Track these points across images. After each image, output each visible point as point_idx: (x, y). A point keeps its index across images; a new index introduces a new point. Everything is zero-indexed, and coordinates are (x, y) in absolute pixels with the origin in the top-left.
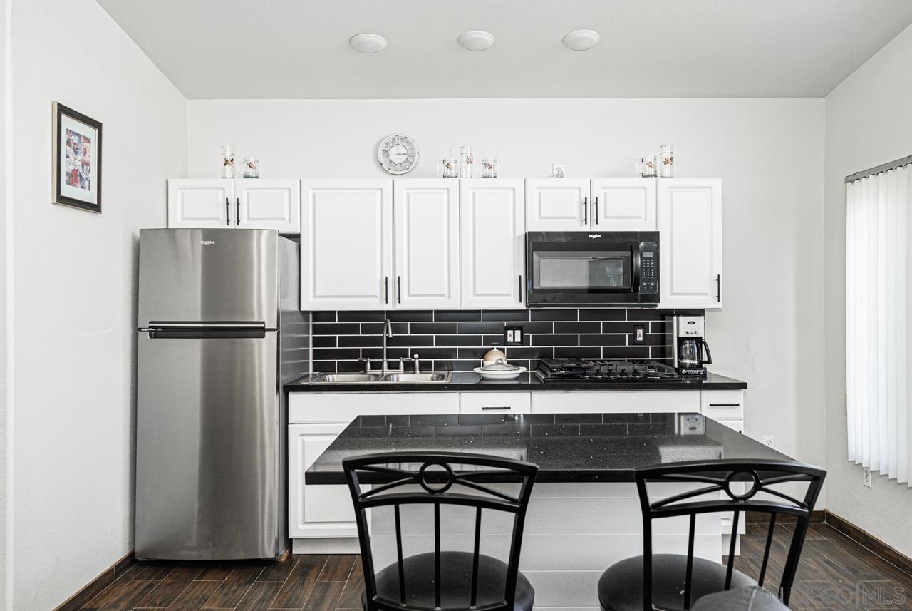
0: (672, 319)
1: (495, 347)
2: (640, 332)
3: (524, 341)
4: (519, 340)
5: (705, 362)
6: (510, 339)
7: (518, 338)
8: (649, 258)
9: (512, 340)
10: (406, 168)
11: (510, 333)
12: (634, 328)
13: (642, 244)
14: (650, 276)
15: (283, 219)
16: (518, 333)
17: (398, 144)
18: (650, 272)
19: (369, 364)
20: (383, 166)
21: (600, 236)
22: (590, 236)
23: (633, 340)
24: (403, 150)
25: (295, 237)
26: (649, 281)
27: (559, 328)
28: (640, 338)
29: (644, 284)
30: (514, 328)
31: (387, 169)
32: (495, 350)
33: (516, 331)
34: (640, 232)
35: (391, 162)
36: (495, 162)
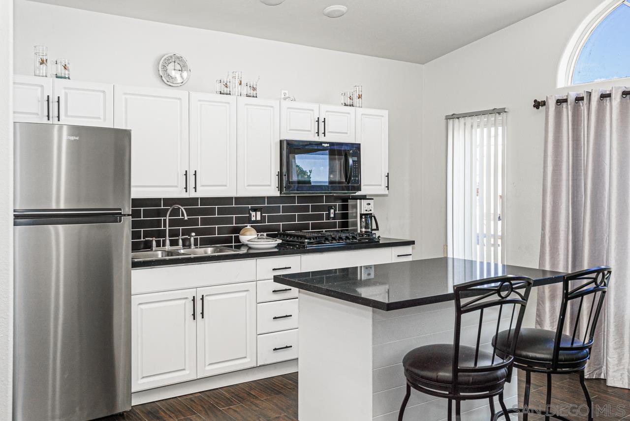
0: (357, 202)
1: (248, 225)
2: (332, 211)
3: (262, 219)
4: (260, 219)
5: (374, 230)
6: (253, 219)
7: (259, 218)
8: (355, 161)
9: (255, 219)
11: (253, 213)
12: (330, 208)
16: (259, 214)
17: (175, 62)
19: (154, 243)
20: (163, 78)
21: (328, 145)
22: (323, 145)
23: (328, 217)
27: (285, 209)
28: (332, 215)
30: (255, 210)
31: (165, 81)
32: (248, 227)
33: (257, 213)
35: (169, 75)
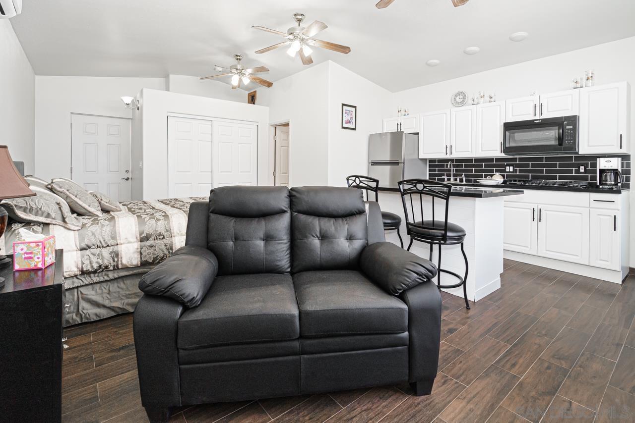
1: (498, 173)
2: (582, 167)
3: (515, 171)
4: (512, 171)
8: (571, 129)
9: (508, 171)
10: (462, 103)
11: (508, 168)
13: (565, 122)
14: (570, 138)
15: (414, 128)
17: (459, 95)
18: (571, 135)
20: (454, 104)
21: (541, 121)
22: (535, 121)
23: (578, 171)
24: (461, 97)
25: (417, 134)
26: (570, 140)
28: (582, 170)
29: (567, 142)
30: (510, 165)
33: (511, 167)
34: (565, 117)
35: (457, 102)
36: (495, 95)
